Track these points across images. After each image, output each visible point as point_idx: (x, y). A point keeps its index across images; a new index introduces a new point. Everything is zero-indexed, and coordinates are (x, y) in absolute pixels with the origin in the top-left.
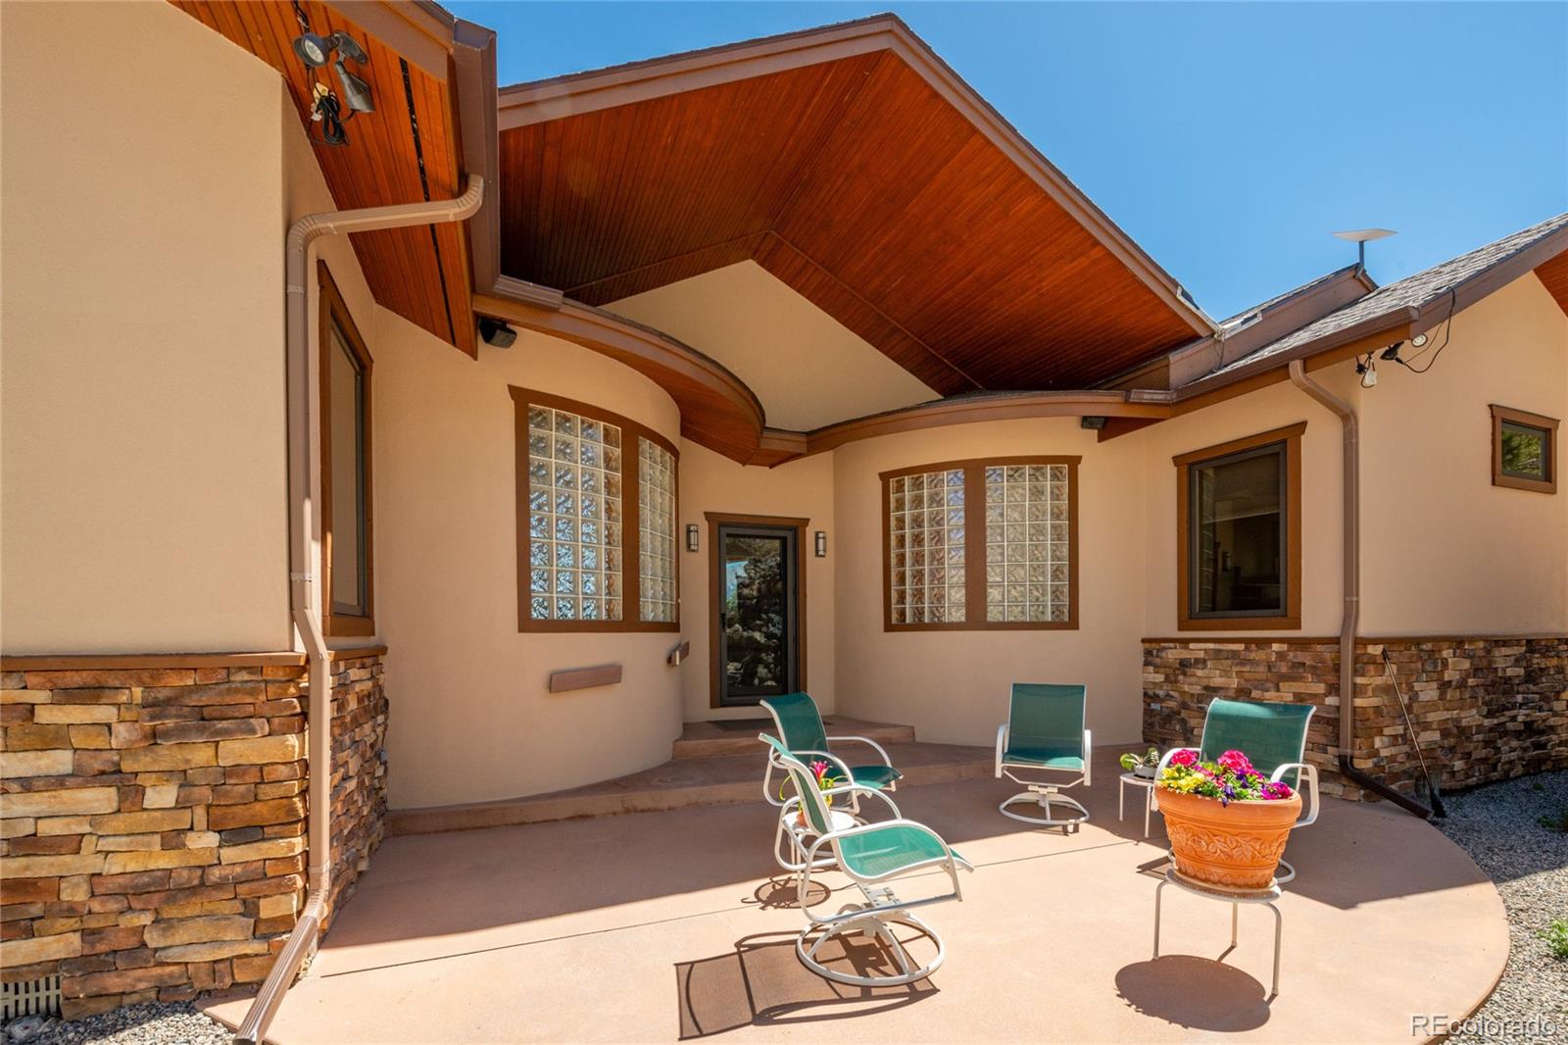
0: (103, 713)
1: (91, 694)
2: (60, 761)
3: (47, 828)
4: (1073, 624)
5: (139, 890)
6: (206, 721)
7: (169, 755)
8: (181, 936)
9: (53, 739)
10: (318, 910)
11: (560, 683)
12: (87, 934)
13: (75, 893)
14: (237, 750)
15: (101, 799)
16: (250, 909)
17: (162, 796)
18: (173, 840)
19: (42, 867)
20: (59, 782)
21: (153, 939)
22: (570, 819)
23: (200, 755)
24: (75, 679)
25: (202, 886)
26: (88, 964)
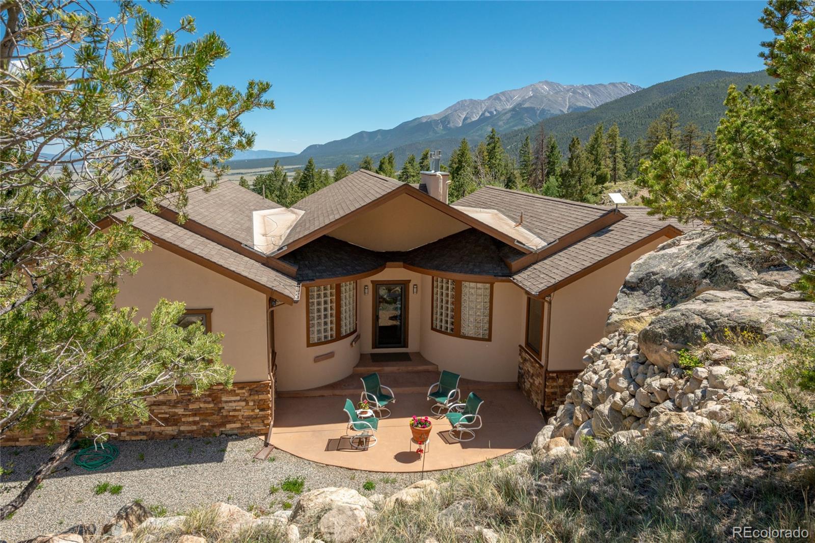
0: (244, 391)
1: (242, 388)
2: (238, 398)
3: (237, 408)
4: (489, 339)
5: (249, 418)
6: (258, 392)
7: (252, 397)
8: (254, 425)
9: (237, 395)
10: (272, 423)
11: (317, 359)
12: (242, 424)
13: (240, 418)
14: (261, 397)
15: (243, 404)
16: (263, 422)
17: (251, 404)
18: (253, 410)
19: (236, 413)
20: (239, 401)
21: (250, 425)
22: (319, 396)
23: (256, 397)
24: (241, 386)
25: (256, 418)
26: (242, 428)
